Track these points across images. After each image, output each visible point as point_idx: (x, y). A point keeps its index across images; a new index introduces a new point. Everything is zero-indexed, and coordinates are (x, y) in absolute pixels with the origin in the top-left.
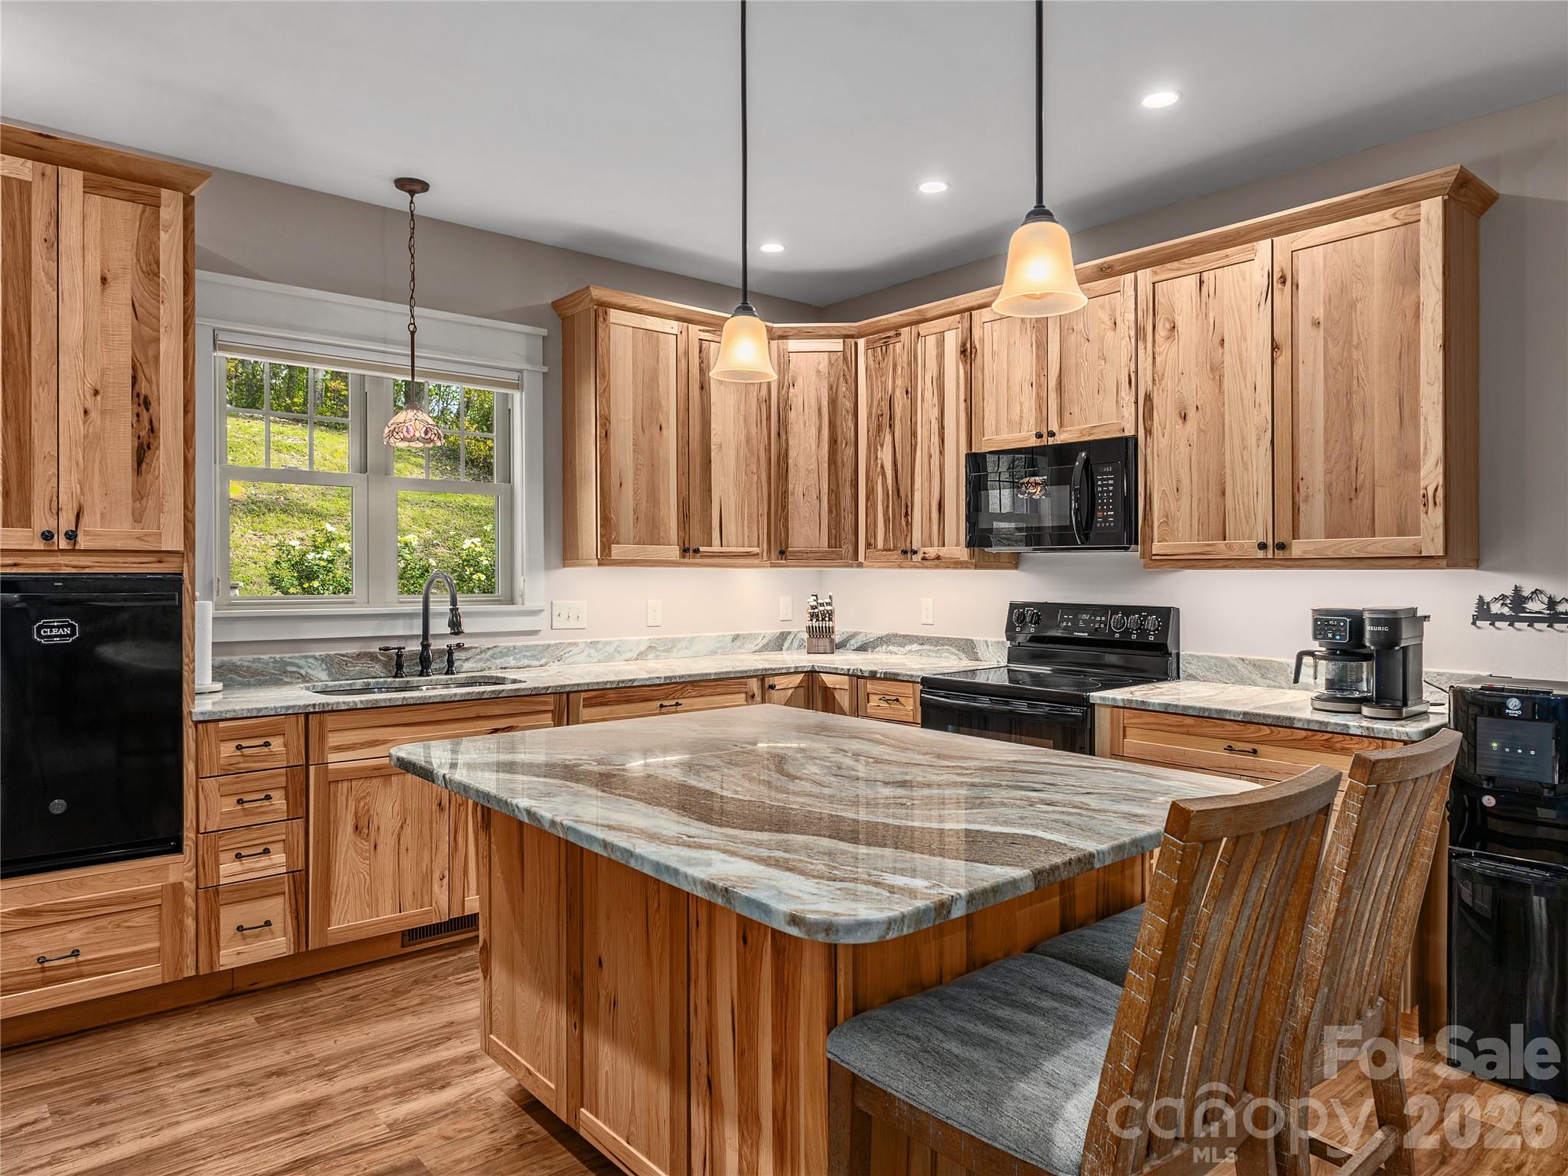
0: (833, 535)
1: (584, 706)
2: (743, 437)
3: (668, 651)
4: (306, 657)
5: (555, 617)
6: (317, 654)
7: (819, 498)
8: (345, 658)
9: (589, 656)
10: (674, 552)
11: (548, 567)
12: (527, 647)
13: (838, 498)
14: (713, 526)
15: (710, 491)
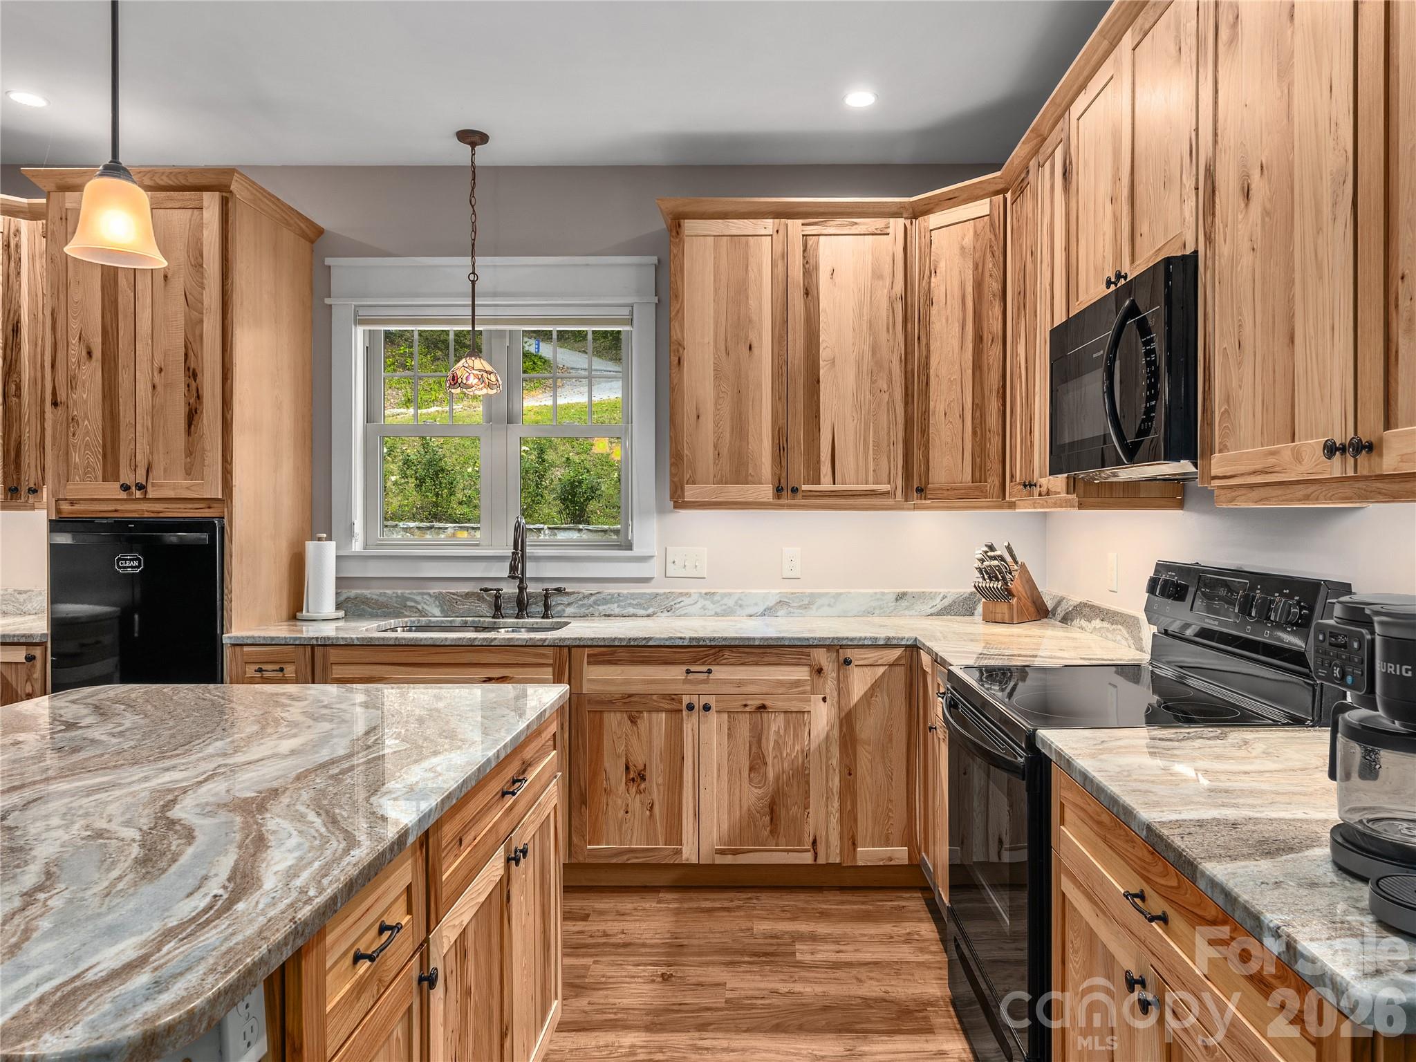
0: (978, 465)
1: (589, 663)
2: (866, 348)
3: (805, 607)
4: (423, 594)
5: (670, 565)
6: (431, 591)
7: (962, 417)
8: (455, 597)
9: (704, 608)
10: (766, 491)
11: (661, 511)
12: (632, 594)
13: (983, 415)
14: (822, 459)
15: (817, 417)
